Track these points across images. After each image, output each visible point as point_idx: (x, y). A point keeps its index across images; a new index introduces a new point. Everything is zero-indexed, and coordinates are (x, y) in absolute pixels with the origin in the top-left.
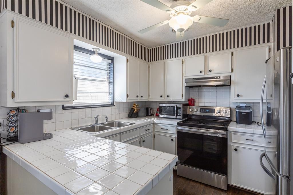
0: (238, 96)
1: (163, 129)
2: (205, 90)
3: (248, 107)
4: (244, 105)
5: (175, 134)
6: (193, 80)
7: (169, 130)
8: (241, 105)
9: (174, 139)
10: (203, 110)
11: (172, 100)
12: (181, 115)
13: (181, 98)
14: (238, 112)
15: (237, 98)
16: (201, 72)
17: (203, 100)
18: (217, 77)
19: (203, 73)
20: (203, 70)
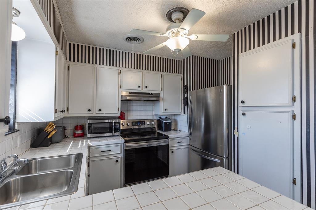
0: (166, 110)
1: (103, 151)
2: (134, 104)
3: (167, 118)
4: (165, 117)
5: (120, 153)
6: (130, 93)
7: (112, 151)
8: (162, 117)
9: (119, 160)
10: (134, 123)
11: (104, 115)
12: (119, 132)
13: (117, 113)
14: (163, 123)
15: (165, 111)
16: (139, 87)
17: (131, 113)
18: (151, 93)
19: (141, 88)
20: (141, 85)
